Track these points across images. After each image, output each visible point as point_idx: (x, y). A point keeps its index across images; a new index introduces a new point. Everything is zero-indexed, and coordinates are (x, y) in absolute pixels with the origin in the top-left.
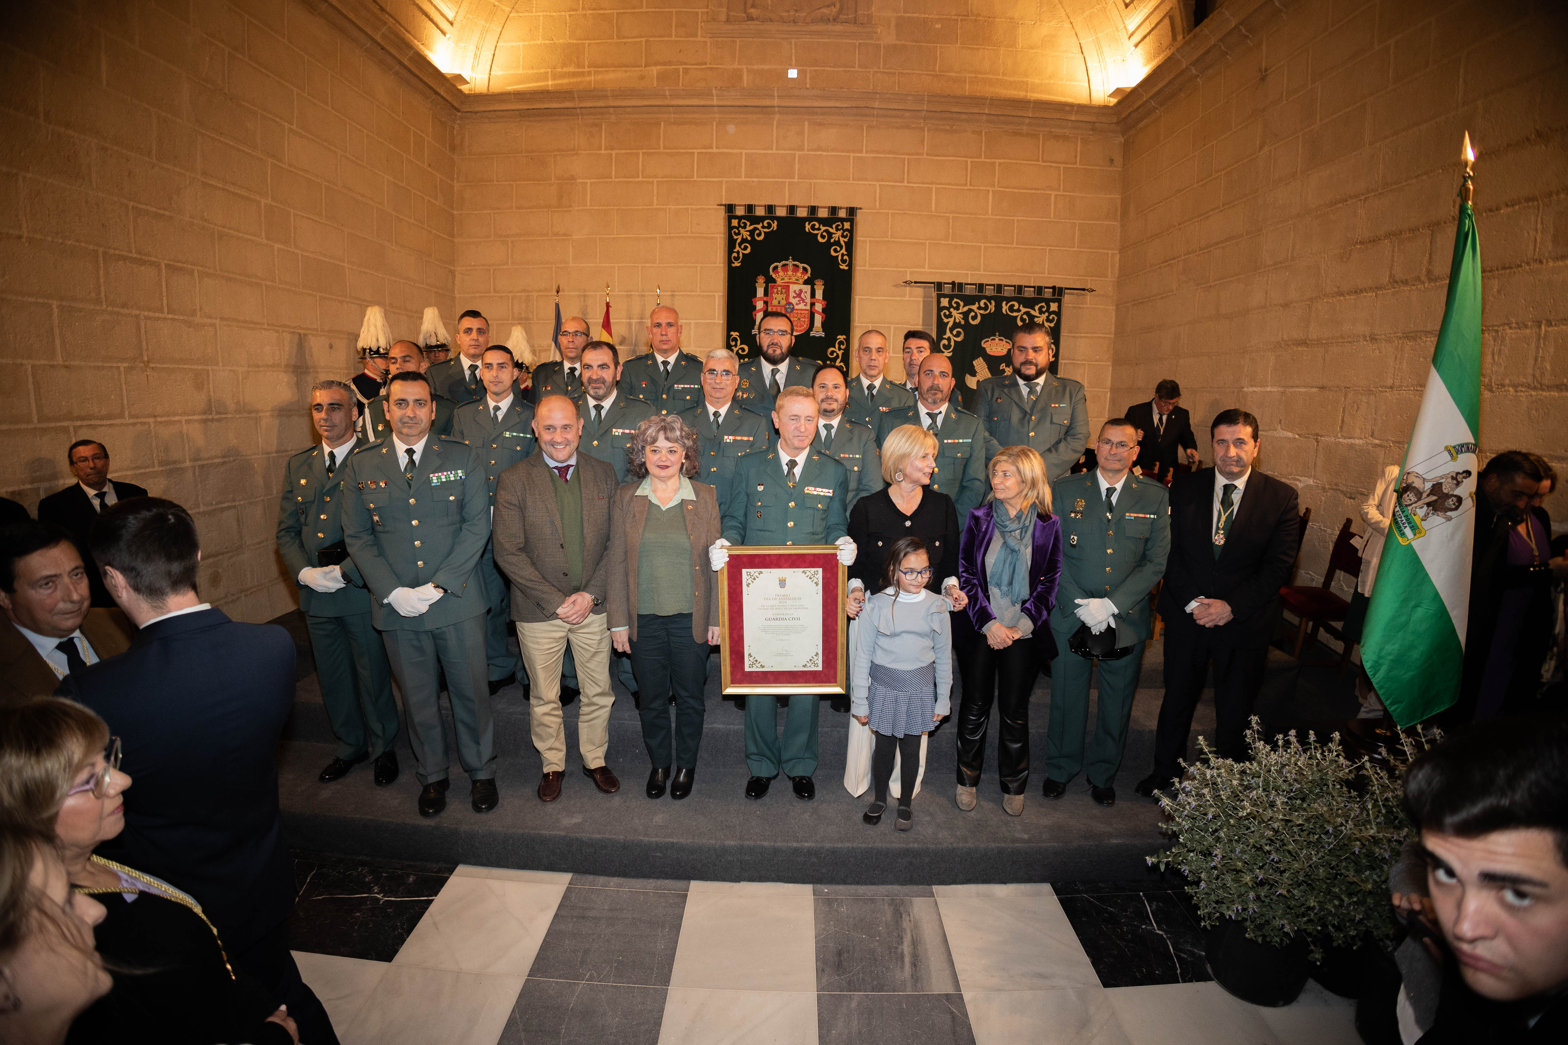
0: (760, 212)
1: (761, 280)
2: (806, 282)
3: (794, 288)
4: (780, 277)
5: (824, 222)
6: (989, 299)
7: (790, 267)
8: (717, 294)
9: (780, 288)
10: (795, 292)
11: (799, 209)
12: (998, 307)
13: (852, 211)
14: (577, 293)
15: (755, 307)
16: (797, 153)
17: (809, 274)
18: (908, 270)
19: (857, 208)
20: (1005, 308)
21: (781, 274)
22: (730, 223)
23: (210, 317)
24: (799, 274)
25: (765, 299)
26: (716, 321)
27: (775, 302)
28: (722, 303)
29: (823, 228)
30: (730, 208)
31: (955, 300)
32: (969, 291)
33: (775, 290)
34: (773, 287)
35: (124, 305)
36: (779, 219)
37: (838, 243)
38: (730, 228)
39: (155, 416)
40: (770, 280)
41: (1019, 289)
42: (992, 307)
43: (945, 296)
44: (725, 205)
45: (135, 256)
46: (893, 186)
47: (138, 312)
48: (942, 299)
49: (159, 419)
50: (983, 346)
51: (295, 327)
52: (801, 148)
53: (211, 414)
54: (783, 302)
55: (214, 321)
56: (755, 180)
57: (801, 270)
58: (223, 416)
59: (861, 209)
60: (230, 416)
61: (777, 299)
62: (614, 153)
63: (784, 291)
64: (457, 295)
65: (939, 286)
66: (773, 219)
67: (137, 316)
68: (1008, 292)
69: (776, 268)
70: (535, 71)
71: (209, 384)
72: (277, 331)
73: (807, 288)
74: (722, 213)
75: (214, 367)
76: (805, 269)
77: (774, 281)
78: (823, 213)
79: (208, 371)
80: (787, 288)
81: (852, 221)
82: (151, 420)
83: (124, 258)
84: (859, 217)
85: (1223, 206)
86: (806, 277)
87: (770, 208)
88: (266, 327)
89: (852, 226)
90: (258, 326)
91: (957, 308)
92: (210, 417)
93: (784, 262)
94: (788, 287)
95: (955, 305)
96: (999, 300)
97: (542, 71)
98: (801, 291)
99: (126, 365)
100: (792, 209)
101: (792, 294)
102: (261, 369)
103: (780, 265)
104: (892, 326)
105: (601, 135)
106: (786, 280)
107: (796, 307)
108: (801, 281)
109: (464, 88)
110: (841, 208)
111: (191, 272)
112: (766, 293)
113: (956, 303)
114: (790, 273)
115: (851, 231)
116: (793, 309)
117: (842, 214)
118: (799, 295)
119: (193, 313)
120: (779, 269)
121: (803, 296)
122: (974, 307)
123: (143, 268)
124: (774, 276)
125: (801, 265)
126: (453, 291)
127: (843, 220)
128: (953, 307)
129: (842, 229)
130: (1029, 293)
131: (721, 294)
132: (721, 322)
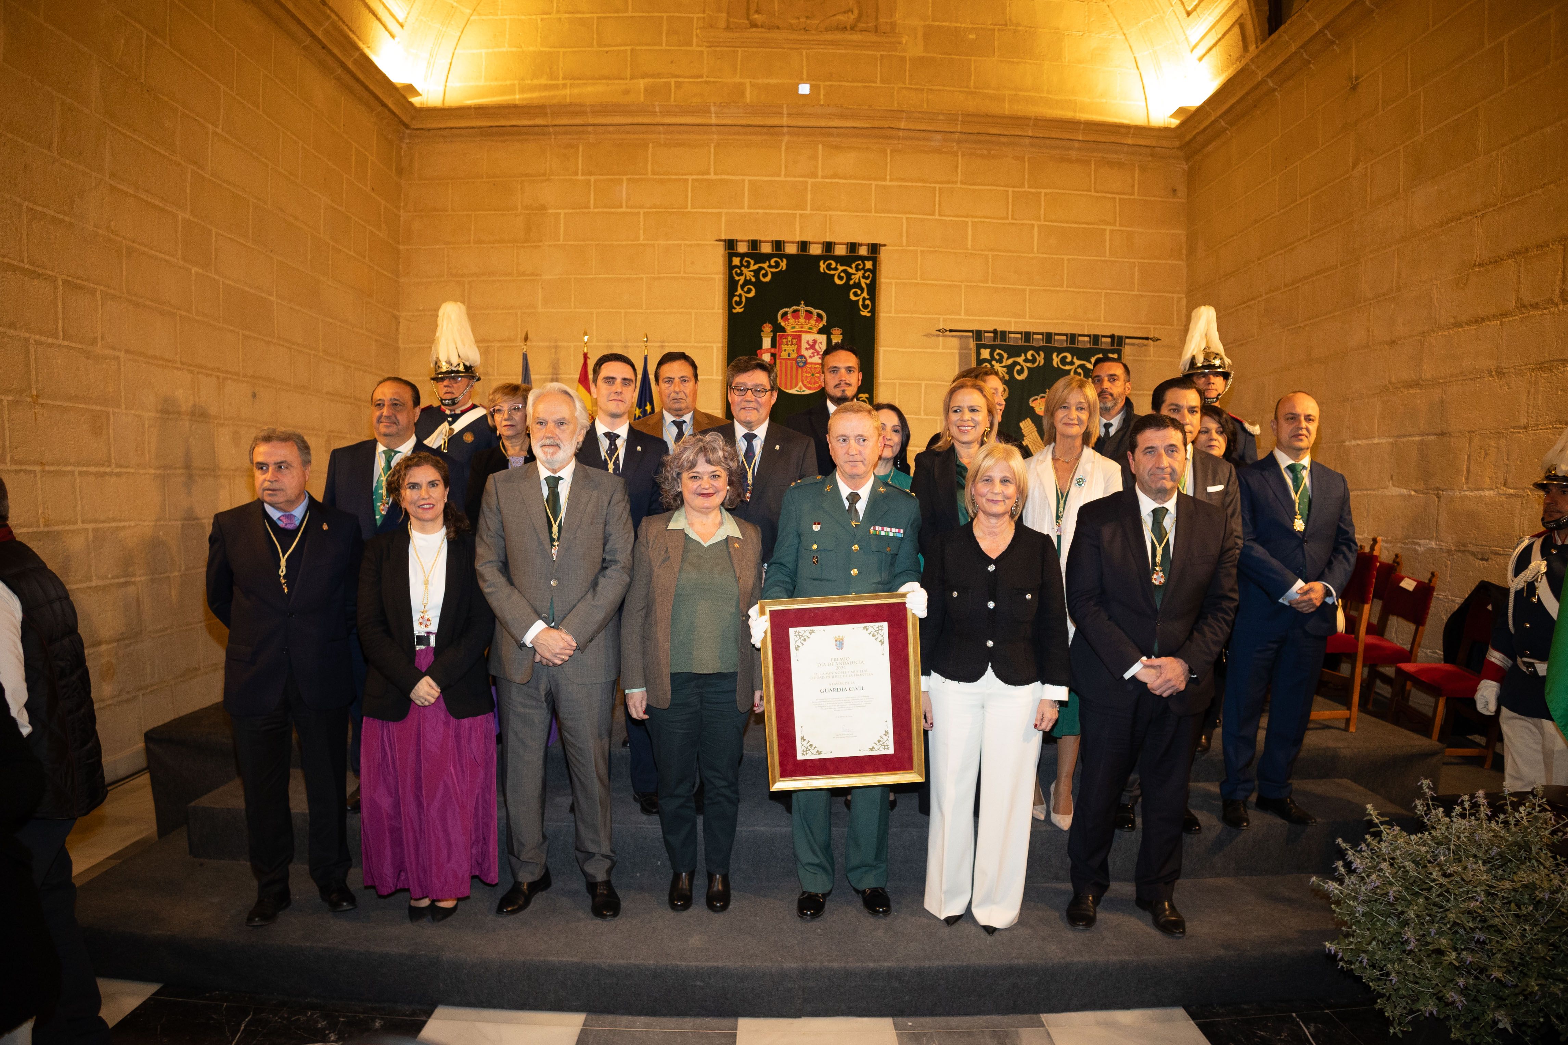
0: (766, 249)
1: (767, 328)
2: (820, 332)
3: (807, 338)
4: (790, 325)
5: (840, 260)
6: (1037, 350)
7: (802, 314)
8: (715, 346)
9: (790, 338)
10: (808, 342)
11: (812, 246)
12: (1048, 359)
13: (874, 248)
14: (547, 344)
16: (810, 181)
17: (824, 322)
18: (941, 317)
19: (880, 245)
20: (1056, 360)
21: (792, 321)
22: (730, 261)
23: (114, 349)
24: (813, 322)
25: (773, 351)
26: (714, 377)
27: (784, 355)
28: (720, 356)
29: (841, 268)
30: (731, 244)
31: (998, 351)
32: (1015, 340)
33: (784, 341)
34: (781, 337)
35: (11, 326)
36: (789, 257)
37: (858, 285)
38: (731, 267)
39: (42, 464)
40: (778, 329)
41: (1072, 337)
42: (1041, 360)
43: (985, 347)
44: (725, 241)
45: (27, 266)
46: (922, 220)
47: (27, 335)
48: (982, 351)
49: (47, 468)
50: (1031, 404)
51: (212, 369)
52: (814, 175)
53: (110, 466)
54: (794, 355)
55: (117, 353)
56: (761, 211)
57: (815, 317)
58: (123, 470)
59: (885, 245)
60: (132, 470)
61: (787, 350)
62: (592, 178)
63: (795, 341)
64: (401, 345)
65: (978, 335)
66: (781, 256)
67: (26, 340)
68: (1060, 341)
69: (785, 314)
70: (500, 83)
71: (108, 430)
72: (192, 372)
73: (823, 338)
74: (720, 251)
75: (117, 410)
76: (820, 316)
77: (783, 330)
78: (840, 251)
79: (108, 413)
80: (799, 338)
81: (874, 259)
82: (37, 468)
83: (15, 269)
84: (884, 255)
85: (1312, 233)
86: (821, 325)
87: (778, 245)
88: (179, 365)
89: (874, 265)
90: (170, 364)
91: (1000, 361)
92: (108, 470)
93: (795, 308)
94: (800, 336)
95: (997, 357)
96: (1048, 352)
97: (508, 83)
98: (815, 341)
99: (10, 398)
100: (804, 245)
101: (804, 345)
102: (171, 416)
103: (790, 310)
104: (923, 383)
105: (577, 157)
106: (798, 328)
107: (809, 360)
108: (815, 330)
109: (415, 101)
110: (861, 245)
111: (93, 293)
112: (773, 344)
113: (999, 354)
114: (802, 320)
115: (874, 271)
116: (806, 363)
117: (863, 251)
118: (812, 347)
119: (94, 341)
120: (789, 316)
121: (817, 347)
122: (1020, 360)
123: (36, 282)
124: (783, 324)
125: (815, 311)
126: (397, 341)
127: (863, 259)
128: (995, 359)
129: (863, 268)
130: (1084, 343)
131: (720, 345)
132: (720, 378)
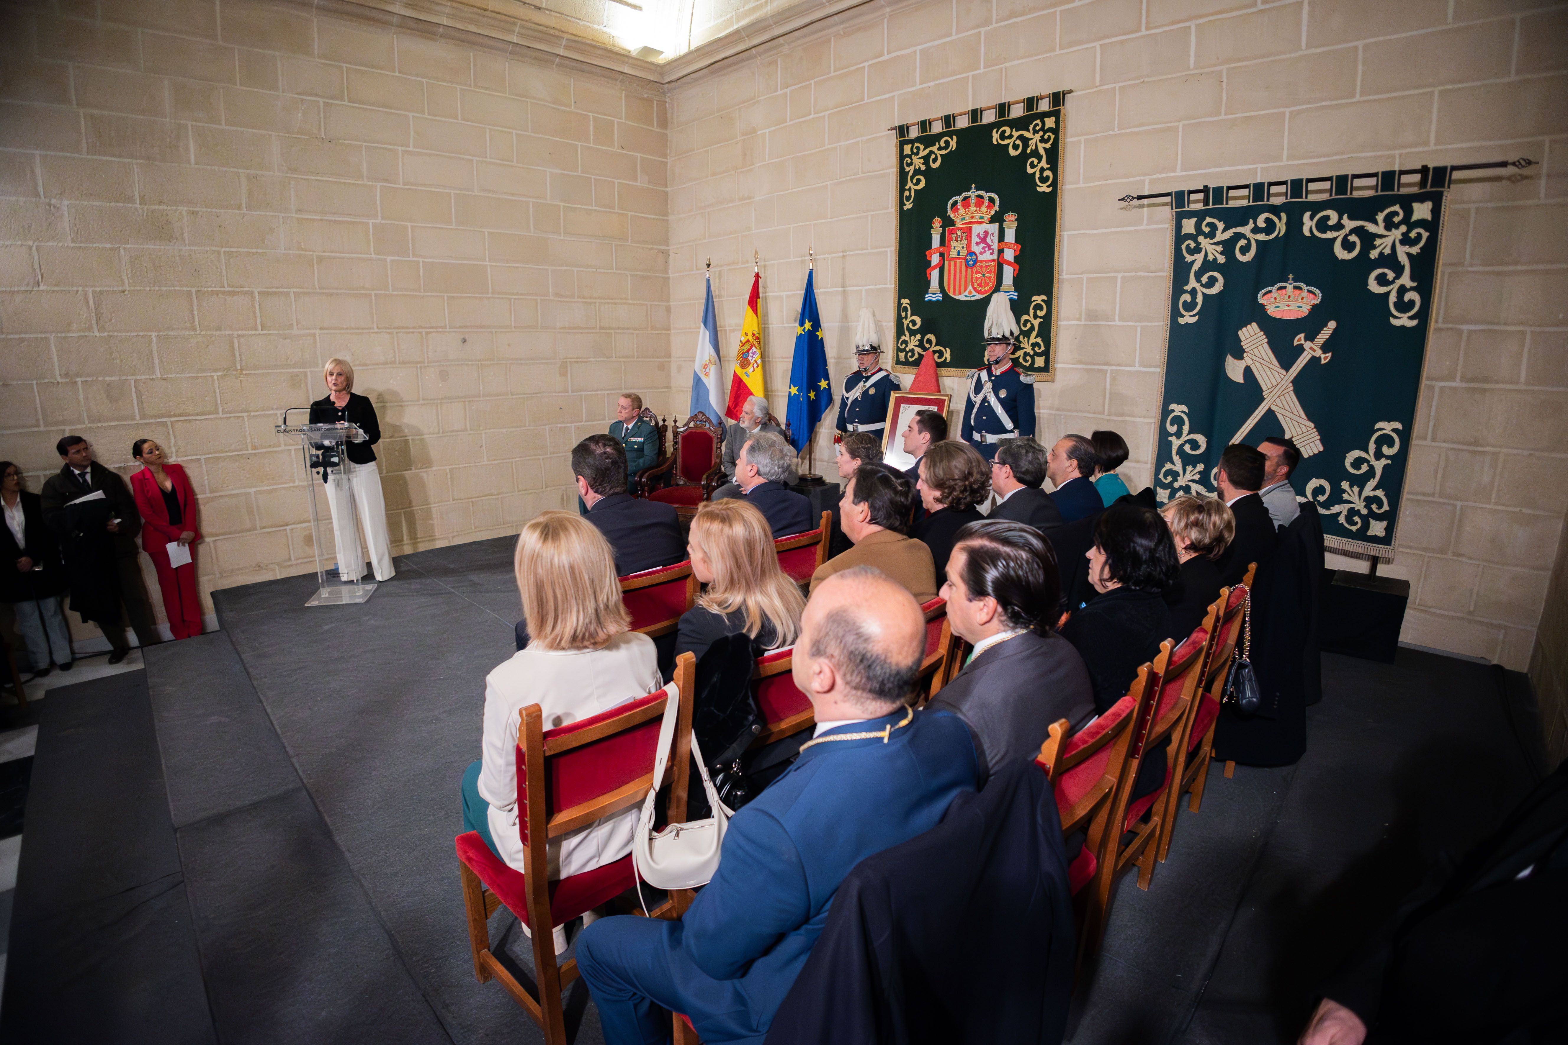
0: (937, 128)
1: (937, 223)
2: (992, 220)
3: (977, 229)
4: (960, 217)
5: (1021, 124)
6: (1275, 210)
7: (973, 201)
8: (888, 250)
9: (959, 233)
10: (978, 235)
11: (984, 113)
12: (1295, 224)
13: (1058, 98)
15: (930, 262)
16: (983, 30)
17: (997, 208)
18: (1147, 179)
19: (1064, 94)
20: (1308, 224)
21: (962, 211)
22: (901, 150)
23: (307, 328)
24: (984, 209)
25: (941, 250)
26: (888, 286)
27: (953, 253)
28: (893, 261)
29: (1016, 134)
30: (902, 130)
31: (1209, 220)
32: (1240, 200)
33: (954, 236)
34: (951, 232)
35: (219, 329)
36: (960, 133)
37: (1035, 153)
38: (902, 157)
39: (248, 411)
40: (948, 223)
41: (1342, 182)
42: (1281, 227)
43: (1190, 214)
44: (895, 128)
45: (227, 289)
46: (1122, 43)
47: (230, 332)
48: (1185, 222)
49: (252, 414)
50: (1261, 301)
52: (987, 22)
54: (964, 253)
55: (312, 331)
56: (932, 84)
57: (986, 202)
59: (1070, 92)
61: (957, 246)
62: (789, 90)
63: (964, 235)
65: (1180, 198)
66: (950, 134)
67: (231, 336)
68: (1318, 193)
69: (955, 203)
70: (724, 18)
72: (391, 333)
73: (994, 228)
74: (893, 140)
76: (991, 200)
77: (952, 223)
78: (1017, 112)
80: (969, 231)
81: (1056, 114)
82: (245, 414)
83: (217, 293)
84: (1070, 107)
86: (993, 212)
87: (948, 120)
89: (1057, 123)
91: (1212, 235)
93: (964, 194)
94: (970, 228)
95: (1208, 229)
96: (1294, 212)
98: (986, 233)
99: (220, 374)
100: (975, 114)
101: (975, 239)
103: (959, 198)
104: (1120, 276)
105: (777, 71)
106: (968, 220)
107: (980, 258)
108: (987, 217)
109: (657, 59)
110: (1041, 98)
111: (287, 294)
112: (942, 243)
113: (1210, 225)
114: (972, 209)
115: (1055, 131)
116: (976, 261)
117: (1044, 106)
118: (983, 240)
119: (289, 327)
120: (959, 205)
121: (988, 240)
122: (1246, 230)
123: (235, 297)
124: (952, 216)
125: (986, 195)
126: (668, 274)
127: (1043, 116)
128: (1204, 233)
129: (1042, 129)
130: (1364, 189)
131: (894, 248)
132: (893, 286)
